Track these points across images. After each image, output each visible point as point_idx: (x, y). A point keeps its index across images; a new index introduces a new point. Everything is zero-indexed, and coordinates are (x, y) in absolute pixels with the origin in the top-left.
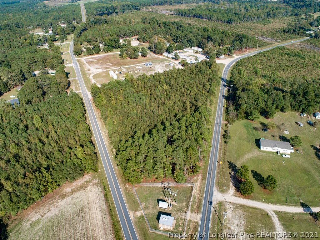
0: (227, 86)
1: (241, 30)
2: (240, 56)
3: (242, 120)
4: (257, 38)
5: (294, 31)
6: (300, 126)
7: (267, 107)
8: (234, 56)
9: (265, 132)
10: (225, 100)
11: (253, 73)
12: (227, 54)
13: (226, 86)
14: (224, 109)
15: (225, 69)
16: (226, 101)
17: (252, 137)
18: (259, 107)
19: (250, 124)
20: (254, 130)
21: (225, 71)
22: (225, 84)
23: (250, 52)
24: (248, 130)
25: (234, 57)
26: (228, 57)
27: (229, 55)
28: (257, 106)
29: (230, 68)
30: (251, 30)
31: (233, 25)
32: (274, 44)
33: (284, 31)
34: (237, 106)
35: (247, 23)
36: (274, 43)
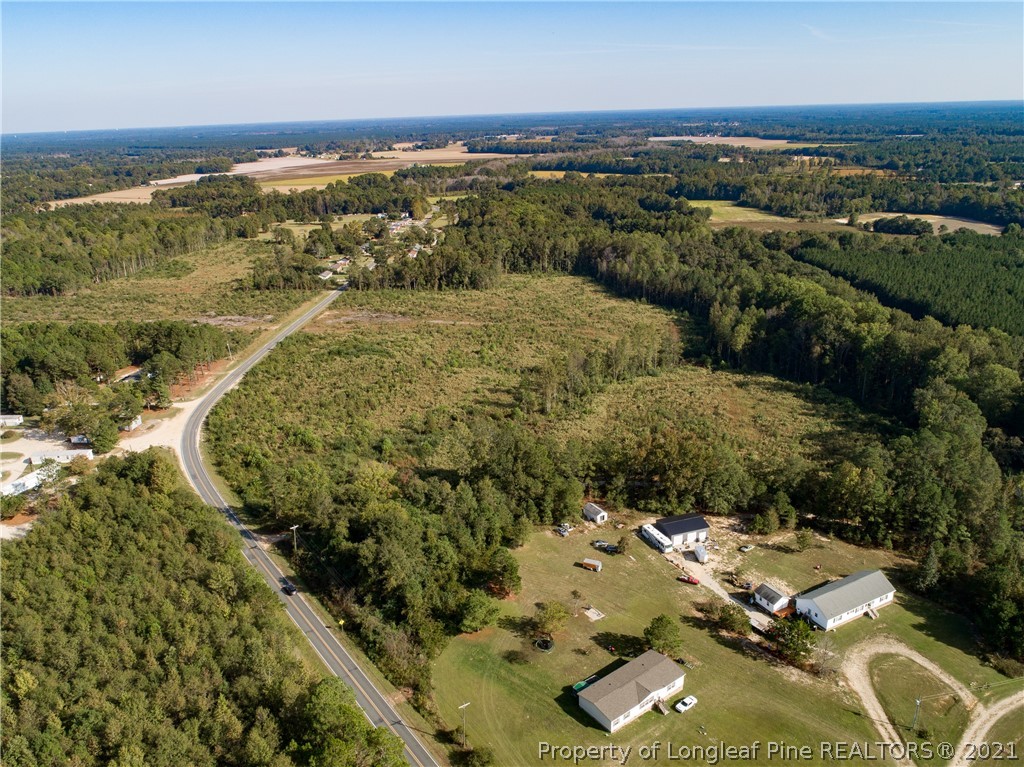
0: (254, 531)
1: (116, 308)
2: (198, 401)
3: (444, 647)
4: (195, 322)
5: (287, 280)
6: (595, 570)
7: (468, 556)
8: (176, 405)
9: (549, 652)
10: (308, 594)
11: (295, 445)
12: (145, 407)
13: (255, 535)
14: (340, 640)
15: (189, 467)
16: (315, 600)
17: (540, 699)
18: (450, 566)
19: (484, 649)
20: (515, 667)
21: (194, 477)
22: (244, 527)
23: (218, 378)
24: (499, 679)
25: (179, 410)
26: (161, 418)
27: (154, 408)
28: (443, 565)
29: (201, 458)
30: (149, 302)
31: (69, 294)
32: (266, 330)
33: (257, 287)
34: (386, 603)
35: (114, 282)
36: (263, 328)
